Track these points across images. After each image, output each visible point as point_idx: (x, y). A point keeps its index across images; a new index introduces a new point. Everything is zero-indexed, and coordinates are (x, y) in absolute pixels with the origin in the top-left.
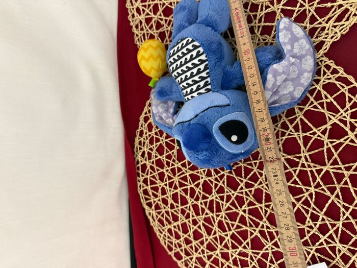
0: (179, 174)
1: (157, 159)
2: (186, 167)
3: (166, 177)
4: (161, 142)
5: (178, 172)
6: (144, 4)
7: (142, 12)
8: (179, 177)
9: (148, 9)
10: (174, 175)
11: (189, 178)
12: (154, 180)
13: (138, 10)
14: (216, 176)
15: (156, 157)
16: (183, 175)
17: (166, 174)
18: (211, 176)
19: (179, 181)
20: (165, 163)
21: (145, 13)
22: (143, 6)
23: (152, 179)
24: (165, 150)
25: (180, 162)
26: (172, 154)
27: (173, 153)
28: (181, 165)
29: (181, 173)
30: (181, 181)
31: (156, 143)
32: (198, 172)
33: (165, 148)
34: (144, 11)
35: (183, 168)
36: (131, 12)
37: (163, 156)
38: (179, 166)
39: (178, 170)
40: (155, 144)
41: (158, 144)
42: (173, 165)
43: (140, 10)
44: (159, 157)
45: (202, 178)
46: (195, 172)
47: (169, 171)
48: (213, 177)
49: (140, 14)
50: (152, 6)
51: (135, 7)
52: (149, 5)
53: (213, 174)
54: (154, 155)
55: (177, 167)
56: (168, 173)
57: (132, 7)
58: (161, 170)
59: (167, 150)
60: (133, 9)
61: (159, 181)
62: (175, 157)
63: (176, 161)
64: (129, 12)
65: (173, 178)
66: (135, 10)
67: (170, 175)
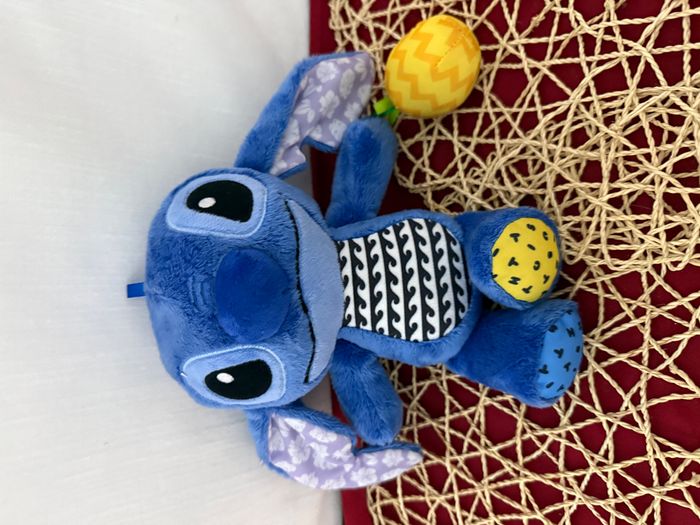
0: (492, 477)
1: (421, 425)
2: (515, 460)
3: (451, 479)
4: (434, 381)
5: (490, 473)
6: (379, 14)
7: (374, 37)
8: (494, 486)
9: (391, 26)
10: (478, 477)
11: (525, 492)
12: (414, 482)
13: (363, 32)
14: (622, 499)
15: (420, 420)
16: (508, 483)
17: (452, 471)
18: (604, 496)
19: (492, 497)
20: (448, 442)
21: (384, 37)
22: (375, 20)
23: (407, 479)
24: (447, 404)
25: (495, 444)
26: (469, 418)
27: (472, 416)
28: (501, 452)
29: (498, 474)
30: (498, 496)
31: (418, 381)
32: (556, 481)
33: (448, 397)
34: (379, 32)
35: (504, 462)
36: (343, 38)
37: (442, 419)
38: (493, 456)
39: (488, 465)
40: (415, 385)
41: (427, 384)
42: (471, 448)
43: (367, 30)
44: (429, 422)
45: (571, 498)
46: (546, 479)
47: (461, 464)
48: (613, 502)
49: (369, 42)
50: (401, 17)
51: (354, 25)
52: (395, 17)
53: (610, 493)
54: (415, 414)
55: (488, 458)
56: (455, 471)
57: (344, 27)
58: (436, 460)
59: (452, 405)
60: (349, 30)
61: (429, 487)
62: (478, 425)
63: (484, 439)
64: (338, 39)
65: (472, 487)
66: (354, 32)
67: (463, 476)
